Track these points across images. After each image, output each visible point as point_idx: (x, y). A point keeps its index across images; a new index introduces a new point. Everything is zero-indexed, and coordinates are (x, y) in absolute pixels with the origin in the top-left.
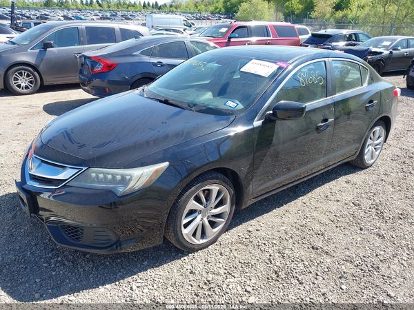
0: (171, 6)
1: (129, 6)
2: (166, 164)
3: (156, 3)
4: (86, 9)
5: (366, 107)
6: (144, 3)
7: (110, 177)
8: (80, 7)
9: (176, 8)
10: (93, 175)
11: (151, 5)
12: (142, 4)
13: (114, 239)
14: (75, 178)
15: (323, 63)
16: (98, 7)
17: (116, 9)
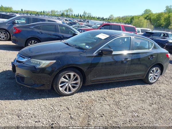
0: (109, 19)
1: (92, 18)
2: (55, 61)
3: (103, 17)
4: (75, 18)
5: (149, 58)
6: (98, 17)
7: (36, 62)
8: (73, 17)
9: (111, 20)
10: (32, 61)
11: (101, 18)
12: (97, 18)
13: (34, 83)
14: (26, 61)
15: (130, 38)
16: (80, 18)
17: (87, 19)
